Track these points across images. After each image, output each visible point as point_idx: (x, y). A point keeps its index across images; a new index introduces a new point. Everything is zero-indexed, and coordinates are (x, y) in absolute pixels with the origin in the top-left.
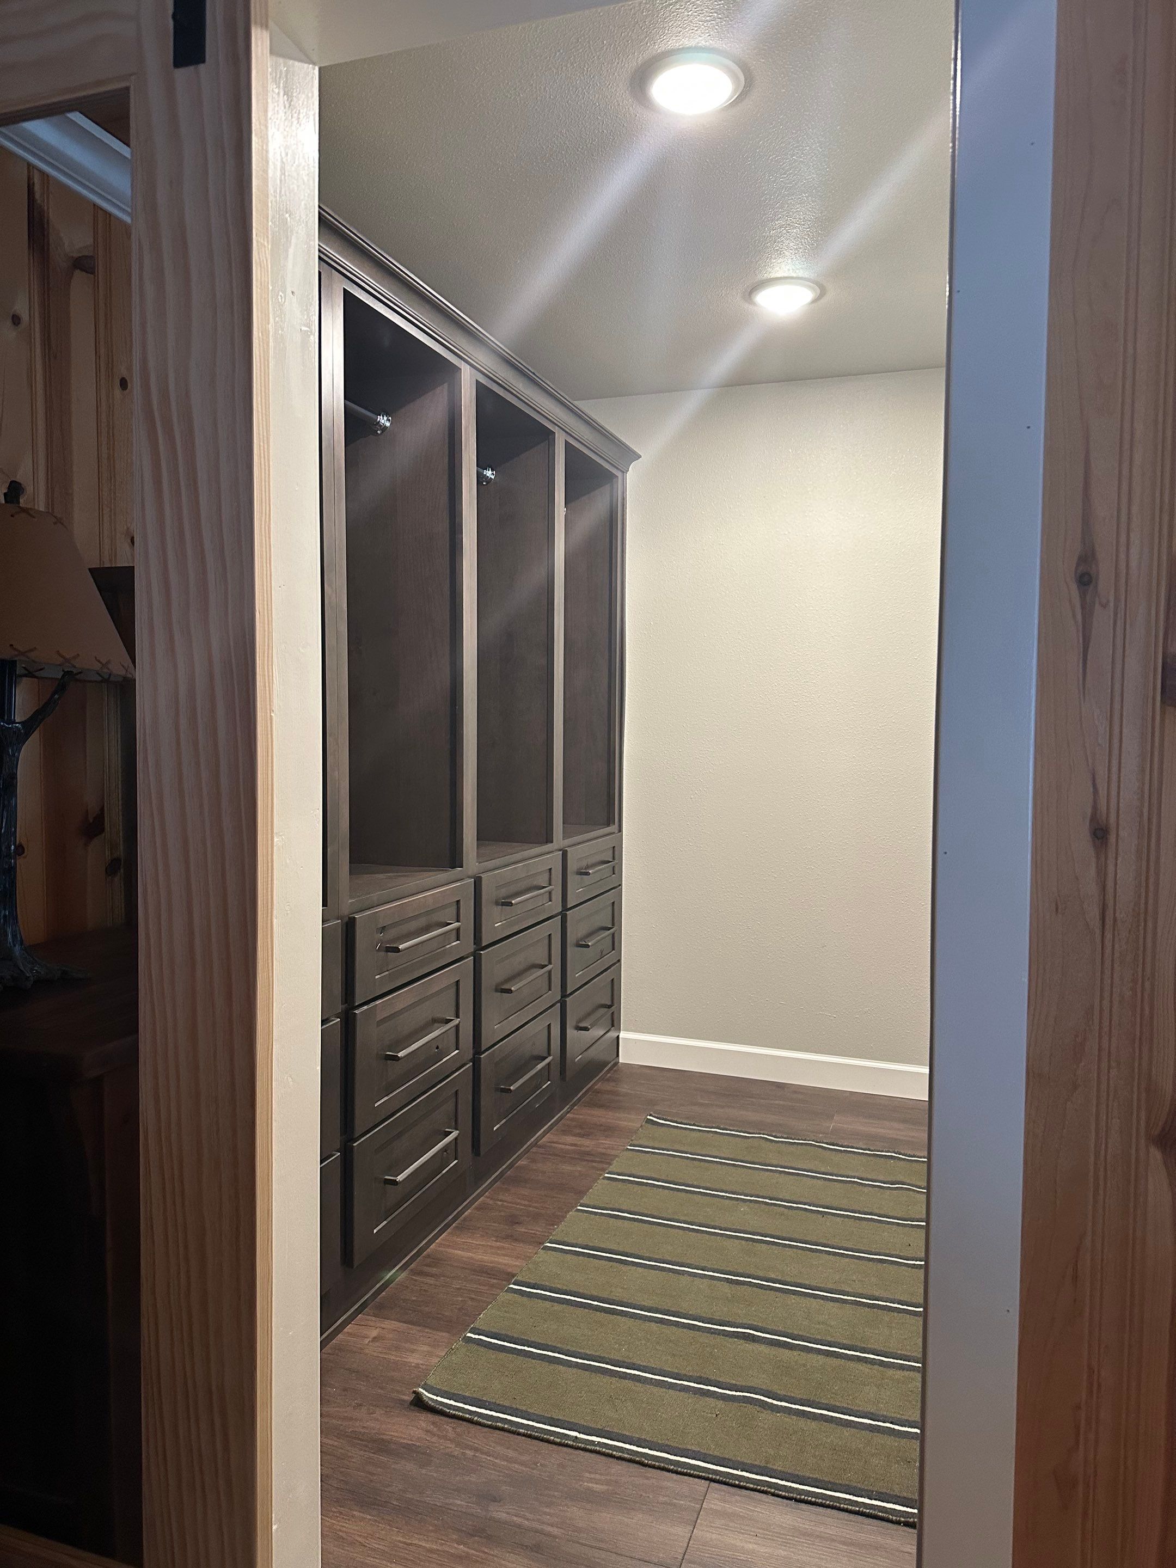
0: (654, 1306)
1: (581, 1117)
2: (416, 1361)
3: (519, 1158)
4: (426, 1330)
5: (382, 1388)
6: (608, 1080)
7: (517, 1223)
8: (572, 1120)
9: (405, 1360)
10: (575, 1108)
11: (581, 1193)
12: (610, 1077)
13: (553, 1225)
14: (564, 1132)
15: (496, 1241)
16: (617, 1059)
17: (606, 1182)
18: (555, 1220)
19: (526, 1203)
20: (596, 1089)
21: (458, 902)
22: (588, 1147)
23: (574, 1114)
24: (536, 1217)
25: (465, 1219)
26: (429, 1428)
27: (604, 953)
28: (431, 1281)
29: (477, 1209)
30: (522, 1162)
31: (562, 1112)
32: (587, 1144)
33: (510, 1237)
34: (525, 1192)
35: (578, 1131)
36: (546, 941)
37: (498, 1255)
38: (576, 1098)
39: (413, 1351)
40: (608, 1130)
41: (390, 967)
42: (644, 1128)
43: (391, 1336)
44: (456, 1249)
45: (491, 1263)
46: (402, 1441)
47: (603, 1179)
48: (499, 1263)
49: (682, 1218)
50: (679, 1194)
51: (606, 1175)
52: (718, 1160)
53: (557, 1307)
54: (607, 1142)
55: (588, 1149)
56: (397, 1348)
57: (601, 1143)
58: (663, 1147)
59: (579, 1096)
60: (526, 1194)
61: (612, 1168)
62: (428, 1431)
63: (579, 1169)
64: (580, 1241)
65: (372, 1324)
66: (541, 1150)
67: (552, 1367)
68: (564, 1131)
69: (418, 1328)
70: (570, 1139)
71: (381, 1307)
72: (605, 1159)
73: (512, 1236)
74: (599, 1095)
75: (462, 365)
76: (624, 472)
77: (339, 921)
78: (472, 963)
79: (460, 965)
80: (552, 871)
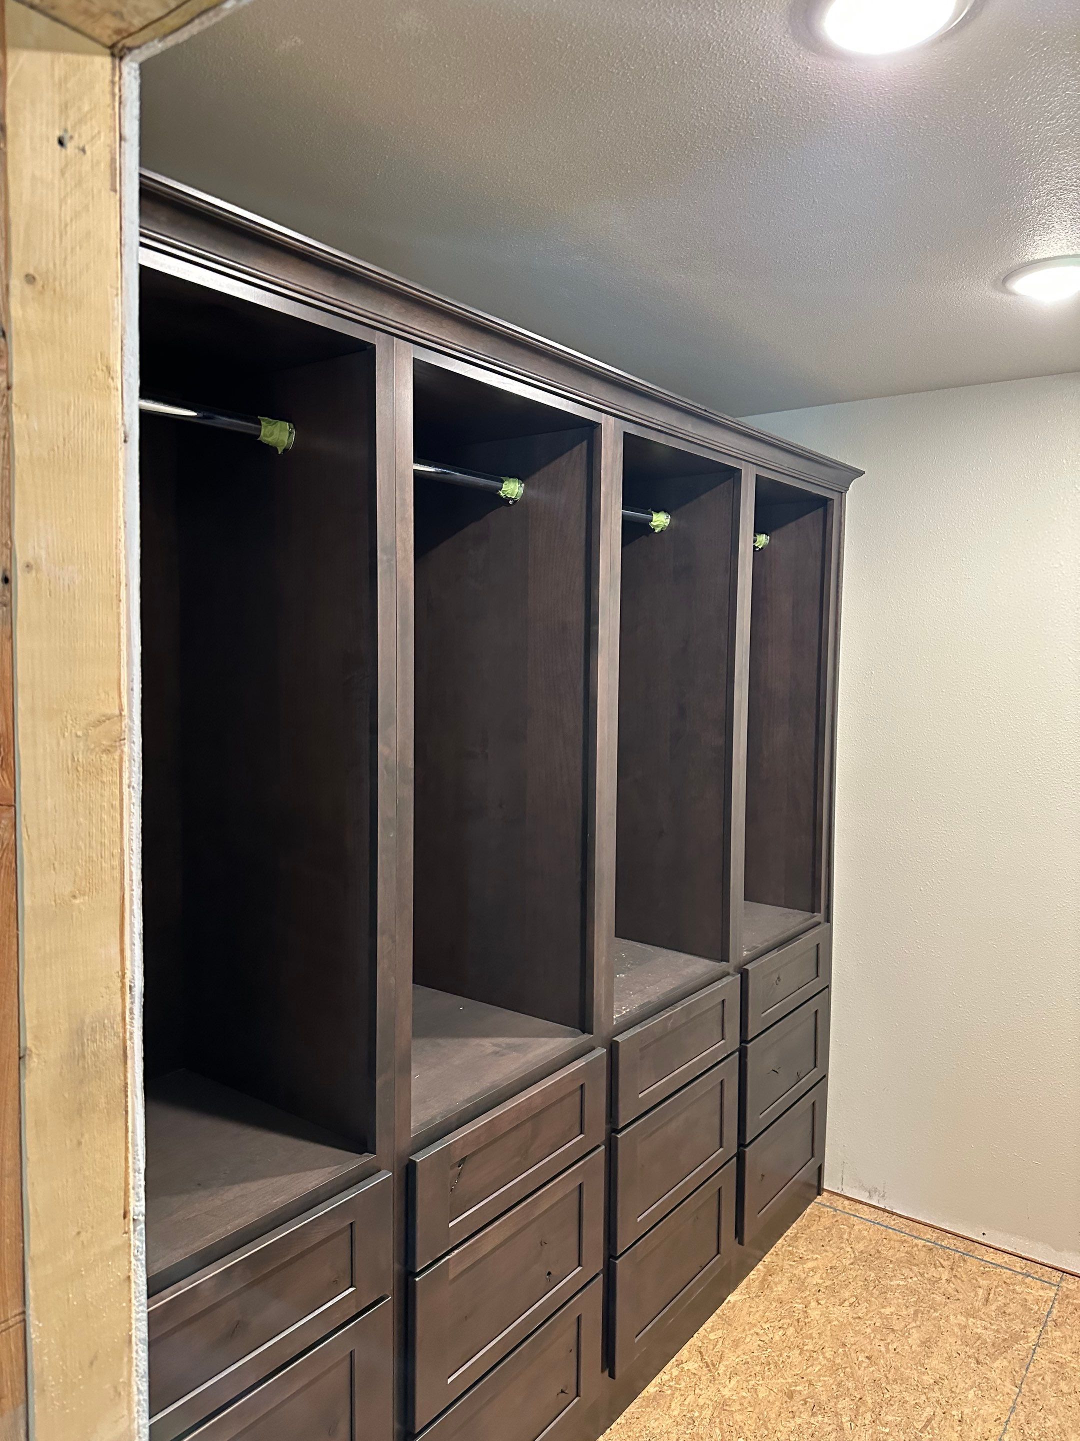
21: (582, 1087)
27: (801, 1075)
75: (602, 418)
76: (842, 493)
77: (391, 1174)
78: (603, 1153)
79: (583, 1164)
80: (726, 1003)
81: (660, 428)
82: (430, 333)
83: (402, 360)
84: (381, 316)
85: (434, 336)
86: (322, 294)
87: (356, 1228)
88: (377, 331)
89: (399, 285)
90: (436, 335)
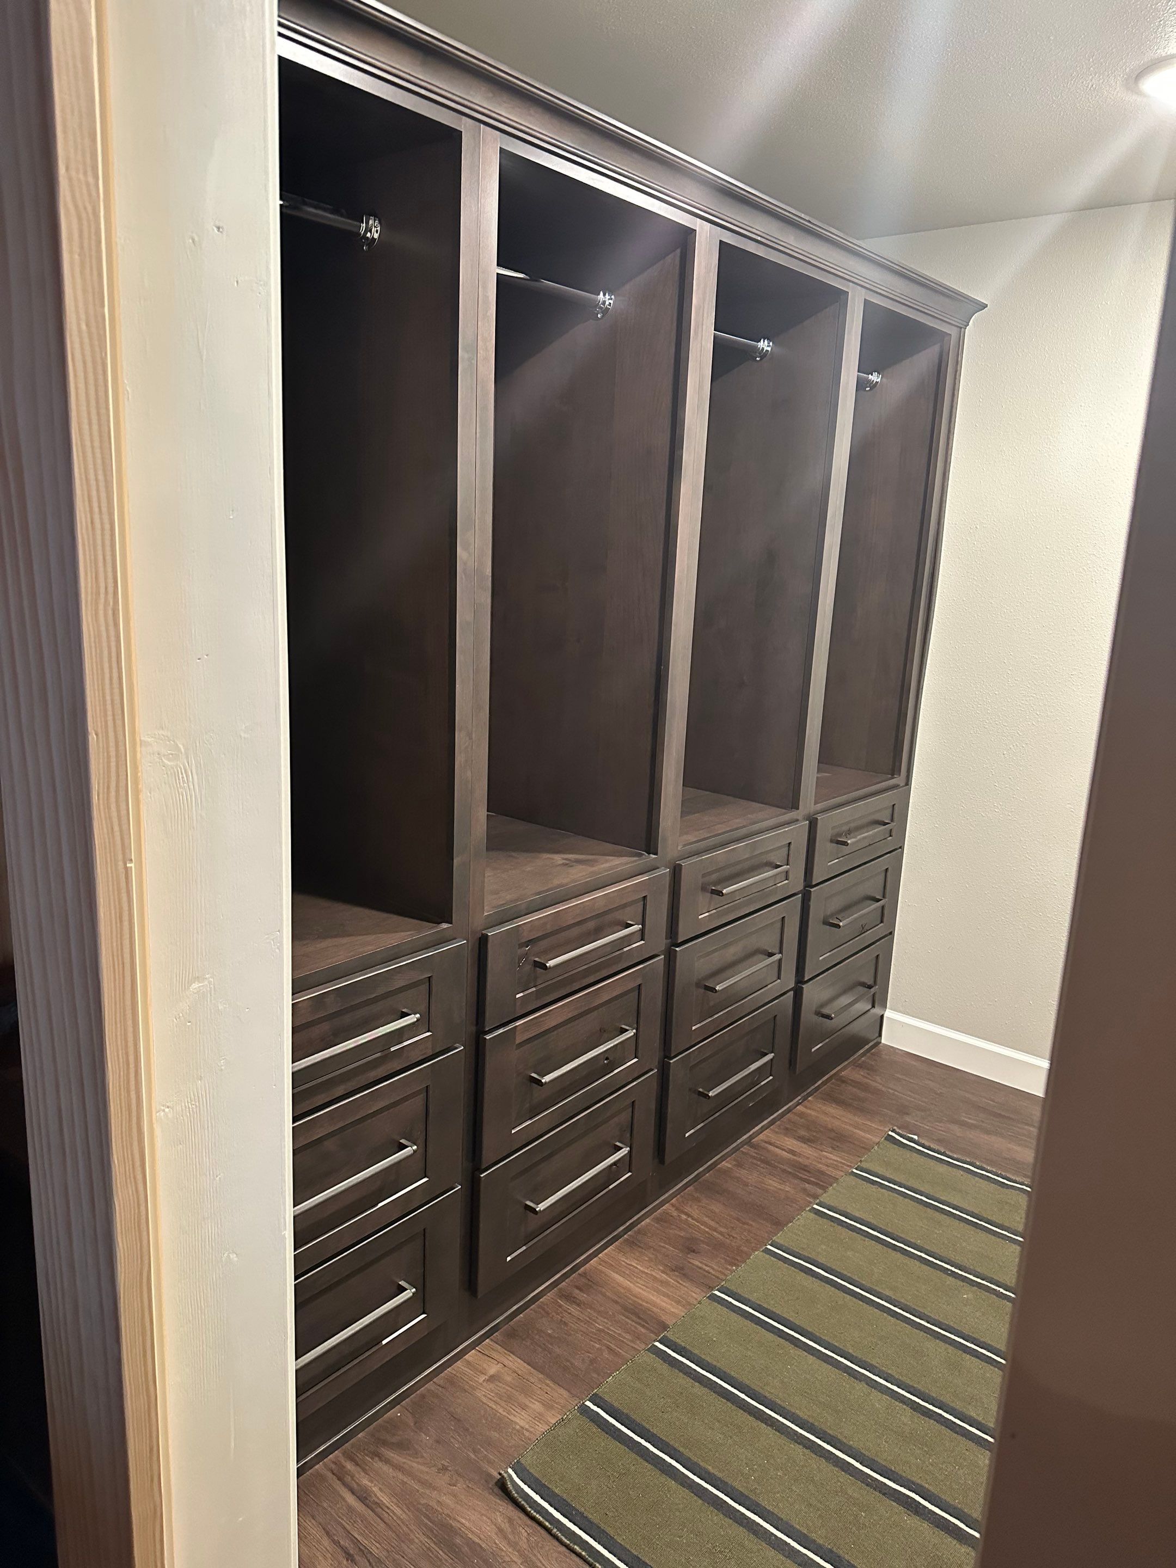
0: (811, 1420)
1: (813, 1113)
2: (522, 1423)
3: (723, 1159)
4: (548, 1382)
5: (474, 1451)
6: (860, 1066)
7: (694, 1251)
8: (801, 1115)
9: (511, 1417)
10: (810, 1098)
11: (779, 1224)
12: (863, 1062)
13: (732, 1264)
14: (787, 1131)
15: (663, 1272)
16: (879, 1039)
17: (812, 1215)
18: (737, 1257)
19: (712, 1223)
20: (842, 1076)
21: (645, 898)
22: (808, 1158)
23: (806, 1107)
24: (718, 1246)
25: (639, 1232)
26: (503, 1526)
27: (866, 928)
28: (574, 1310)
29: (658, 1220)
30: (725, 1164)
31: (790, 1104)
32: (808, 1153)
33: (680, 1271)
34: (717, 1207)
35: (802, 1132)
36: (779, 925)
37: (657, 1291)
38: (813, 1087)
39: (524, 1407)
40: (839, 1139)
41: (539, 981)
42: (881, 1146)
43: (509, 1379)
44: (617, 1273)
45: (647, 1302)
46: (470, 1536)
47: (810, 1211)
48: (655, 1305)
49: (888, 1293)
50: (893, 1253)
51: (815, 1206)
52: (958, 1213)
53: (698, 1389)
54: (834, 1157)
55: (806, 1162)
56: (509, 1399)
57: (824, 1156)
58: (897, 1179)
59: (816, 1085)
60: (717, 1211)
61: (825, 1198)
62: (500, 1530)
63: (787, 1189)
64: (753, 1297)
65: (495, 1355)
66: (752, 1152)
67: (664, 1479)
68: (787, 1129)
69: (541, 1376)
70: (790, 1143)
71: (512, 1335)
72: (822, 1180)
73: (682, 1269)
74: (844, 1085)
75: (697, 224)
76: (961, 328)
77: (465, 942)
78: (662, 962)
79: (643, 967)
80: (792, 846)
81: (759, 238)
82: (517, 121)
83: (488, 149)
84: (469, 101)
85: (521, 124)
86: (410, 75)
87: (434, 982)
88: (464, 117)
89: (486, 66)
90: (523, 123)
